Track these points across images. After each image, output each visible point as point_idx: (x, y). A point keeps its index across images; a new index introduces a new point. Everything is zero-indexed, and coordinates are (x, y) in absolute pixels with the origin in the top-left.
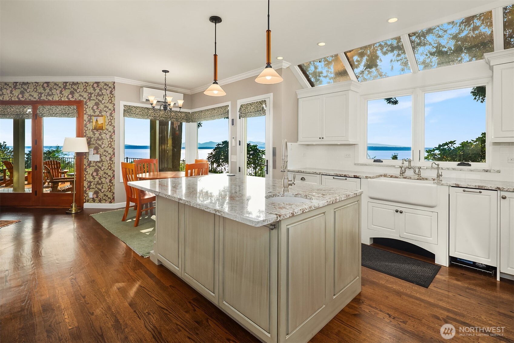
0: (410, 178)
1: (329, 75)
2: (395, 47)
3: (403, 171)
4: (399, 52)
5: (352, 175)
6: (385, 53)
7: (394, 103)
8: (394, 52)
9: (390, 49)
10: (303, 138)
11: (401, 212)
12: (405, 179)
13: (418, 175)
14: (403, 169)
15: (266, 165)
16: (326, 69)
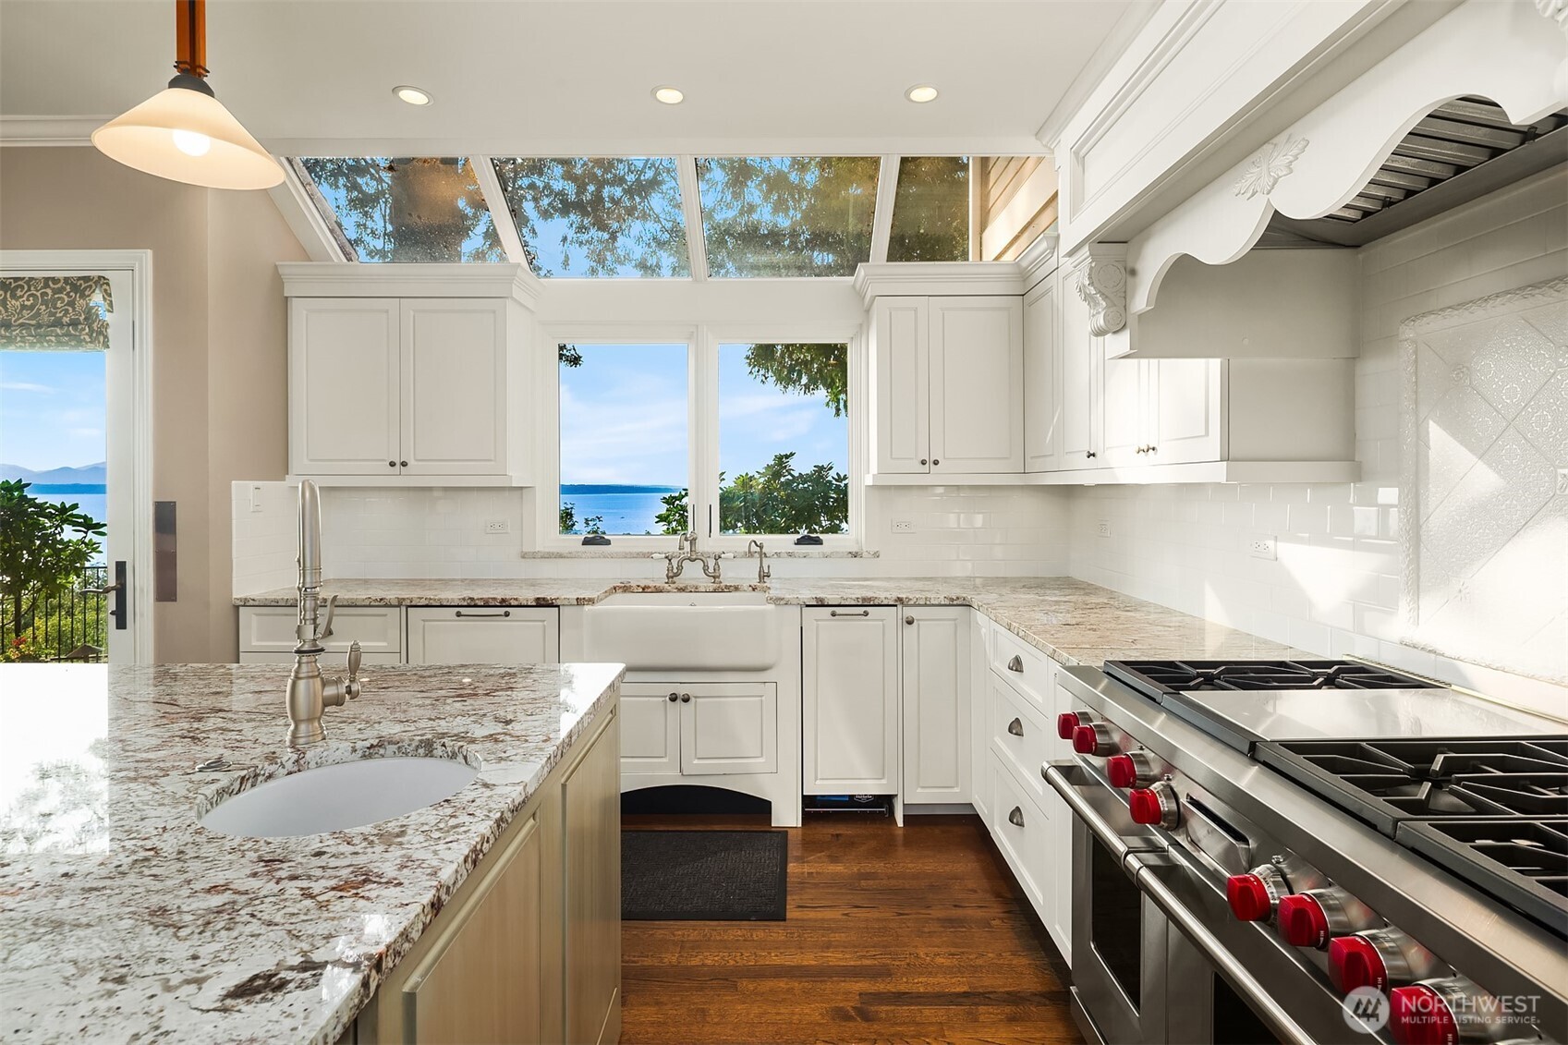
0: (696, 590)
1: (368, 239)
2: (572, 203)
3: (675, 571)
4: (583, 222)
5: (529, 595)
6: (546, 215)
7: (571, 362)
8: (569, 217)
9: (560, 206)
10: (311, 460)
11: (686, 700)
12: (683, 594)
13: (714, 577)
14: (675, 563)
15: (113, 588)
16: (356, 216)
